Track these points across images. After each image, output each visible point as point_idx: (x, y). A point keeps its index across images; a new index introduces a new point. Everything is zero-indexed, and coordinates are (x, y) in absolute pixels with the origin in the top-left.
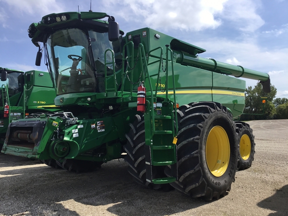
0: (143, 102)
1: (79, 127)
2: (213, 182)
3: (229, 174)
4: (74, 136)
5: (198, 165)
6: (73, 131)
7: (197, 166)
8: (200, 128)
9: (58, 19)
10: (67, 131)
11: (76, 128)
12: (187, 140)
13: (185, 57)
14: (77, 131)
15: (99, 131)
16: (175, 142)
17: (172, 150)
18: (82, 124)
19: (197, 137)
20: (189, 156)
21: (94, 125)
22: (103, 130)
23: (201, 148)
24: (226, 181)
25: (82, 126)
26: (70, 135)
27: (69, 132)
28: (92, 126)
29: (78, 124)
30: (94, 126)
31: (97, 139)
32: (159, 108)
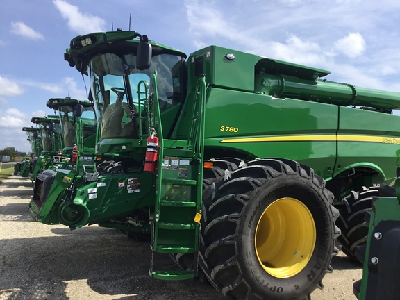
0: (153, 159)
1: (99, 185)
2: (266, 287)
3: (308, 276)
4: (91, 197)
5: (233, 258)
6: (89, 190)
7: (231, 259)
8: (242, 201)
9: (83, 43)
10: (79, 190)
11: (95, 186)
12: (219, 218)
13: (287, 84)
14: (95, 190)
15: (129, 192)
16: (197, 219)
17: (192, 231)
18: (104, 182)
19: (236, 214)
20: (218, 242)
21: (123, 184)
22: (138, 191)
23: (241, 232)
24: (297, 287)
25: (104, 184)
26: (85, 195)
27: (83, 192)
28: (120, 185)
29: (99, 181)
30: (121, 184)
31: (127, 202)
32: (184, 166)
